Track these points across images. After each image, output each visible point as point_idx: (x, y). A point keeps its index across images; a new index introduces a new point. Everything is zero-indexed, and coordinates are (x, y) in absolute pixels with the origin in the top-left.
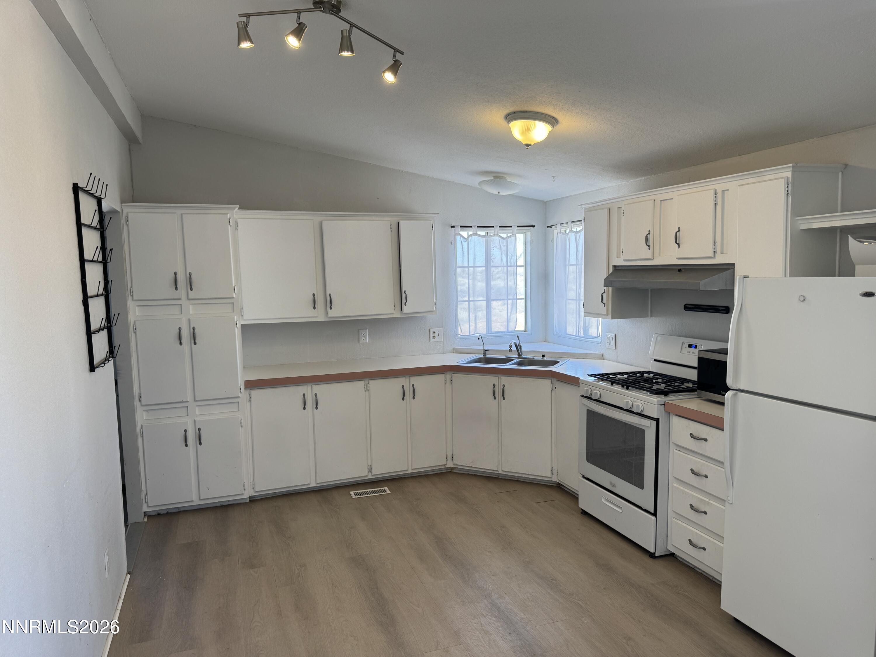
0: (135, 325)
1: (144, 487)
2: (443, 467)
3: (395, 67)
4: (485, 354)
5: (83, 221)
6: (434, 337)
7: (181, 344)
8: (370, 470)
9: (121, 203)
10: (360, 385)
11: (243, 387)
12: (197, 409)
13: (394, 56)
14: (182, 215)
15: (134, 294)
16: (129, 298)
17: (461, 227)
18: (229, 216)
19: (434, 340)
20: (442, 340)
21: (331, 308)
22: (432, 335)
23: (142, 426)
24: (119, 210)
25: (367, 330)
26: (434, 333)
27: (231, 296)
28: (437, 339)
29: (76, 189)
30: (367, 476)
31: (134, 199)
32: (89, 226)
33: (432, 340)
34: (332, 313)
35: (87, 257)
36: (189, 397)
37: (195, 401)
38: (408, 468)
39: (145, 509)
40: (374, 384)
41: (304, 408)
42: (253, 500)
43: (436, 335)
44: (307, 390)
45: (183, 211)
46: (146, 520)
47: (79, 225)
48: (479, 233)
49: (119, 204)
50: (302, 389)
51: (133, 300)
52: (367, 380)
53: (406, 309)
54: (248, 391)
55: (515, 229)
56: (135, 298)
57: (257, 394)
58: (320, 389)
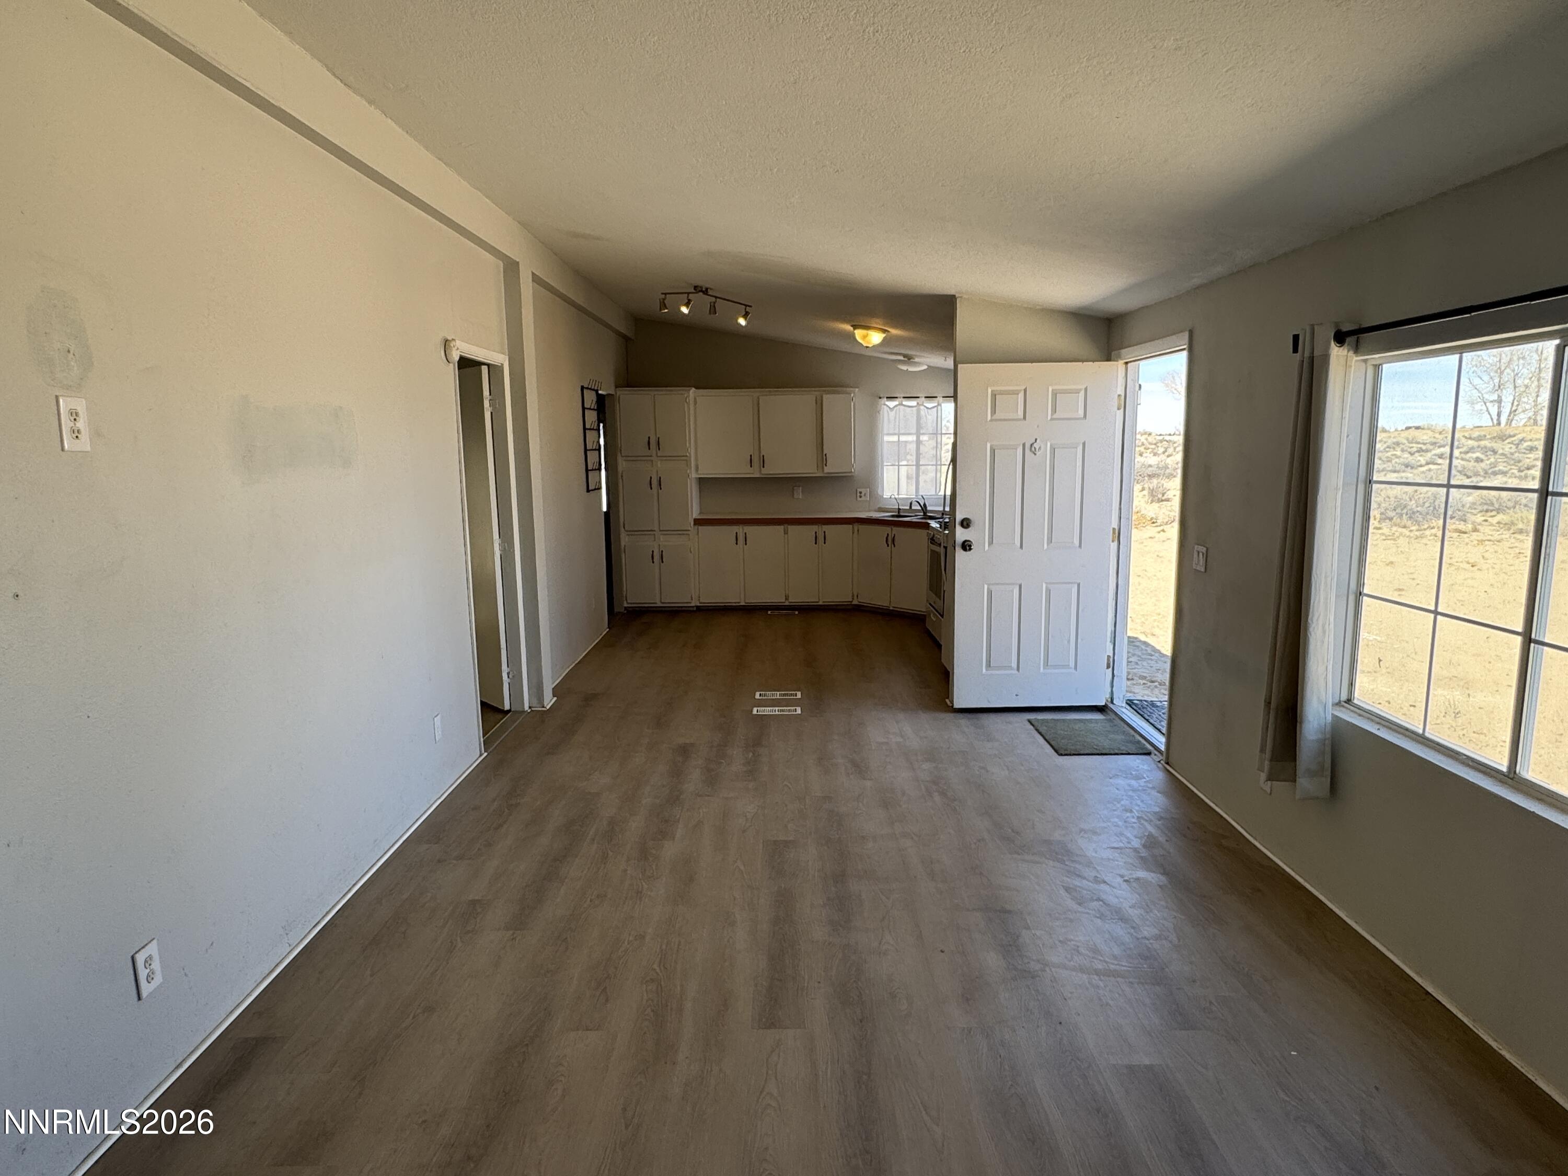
0: (622, 473)
1: (625, 589)
2: (849, 603)
3: (745, 316)
4: (899, 512)
5: (586, 406)
6: (861, 497)
7: (651, 488)
8: (787, 598)
9: (616, 388)
10: (781, 528)
11: (692, 523)
12: (661, 536)
13: (745, 309)
14: (655, 395)
15: (622, 452)
16: (619, 454)
17: (887, 398)
18: (686, 395)
19: (860, 499)
20: (868, 499)
21: (763, 467)
22: (858, 494)
23: (625, 546)
24: (613, 393)
25: (801, 488)
26: (861, 493)
27: (685, 455)
28: (863, 498)
29: (583, 388)
30: (784, 602)
31: (629, 385)
32: (590, 409)
33: (859, 499)
34: (764, 471)
35: (588, 426)
36: (656, 528)
37: (660, 531)
38: (819, 600)
39: (626, 605)
40: (791, 528)
41: (737, 544)
42: (699, 609)
43: (862, 495)
44: (739, 529)
45: (656, 393)
46: (625, 612)
47: (584, 409)
48: (904, 403)
49: (613, 388)
50: (735, 529)
51: (622, 456)
52: (786, 525)
53: (826, 470)
54: (696, 527)
55: (941, 399)
56: (623, 455)
57: (704, 529)
58: (749, 529)
